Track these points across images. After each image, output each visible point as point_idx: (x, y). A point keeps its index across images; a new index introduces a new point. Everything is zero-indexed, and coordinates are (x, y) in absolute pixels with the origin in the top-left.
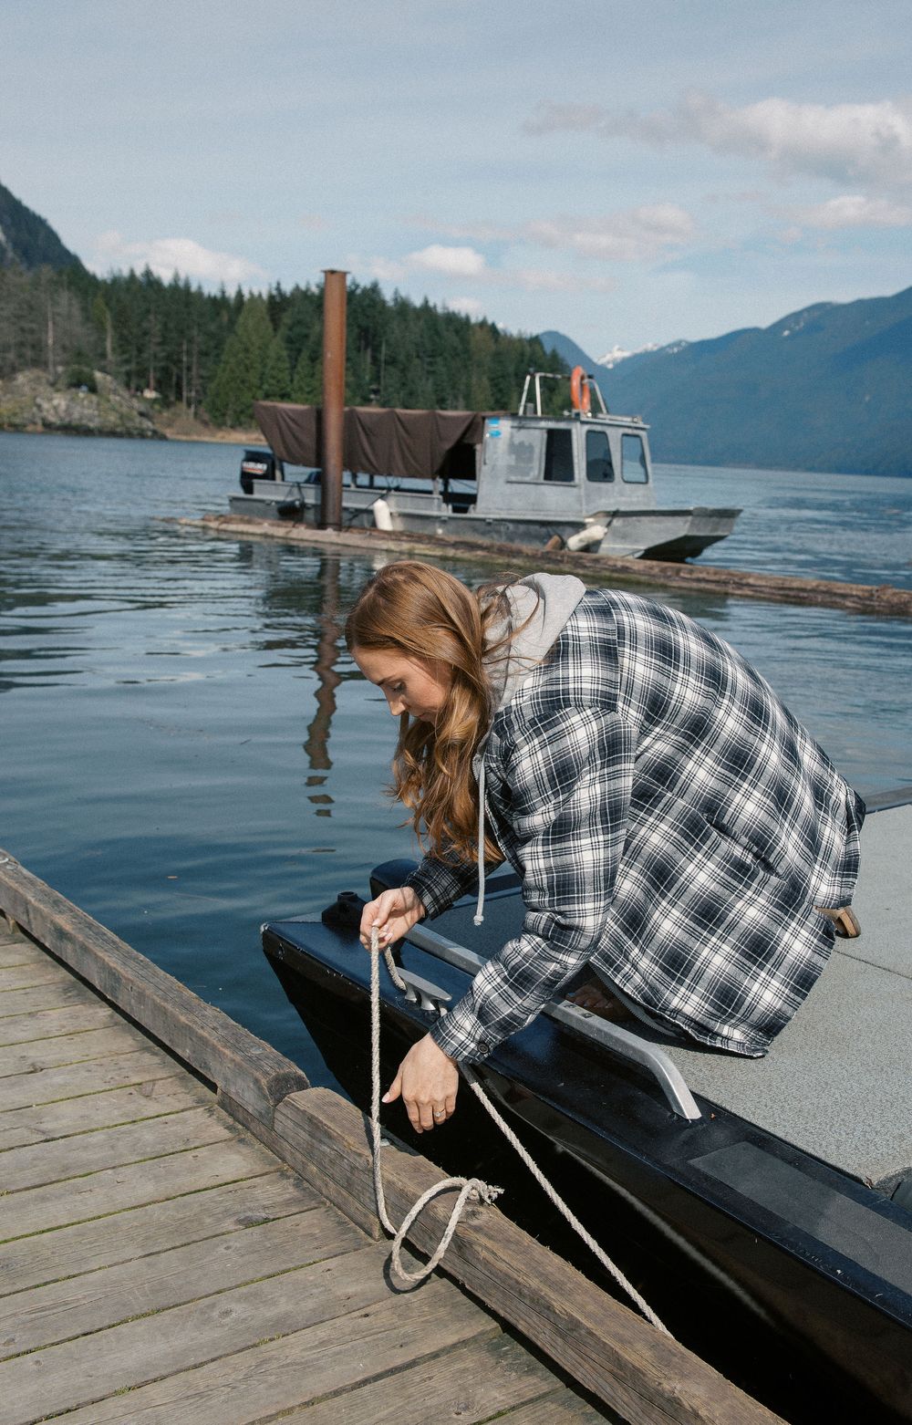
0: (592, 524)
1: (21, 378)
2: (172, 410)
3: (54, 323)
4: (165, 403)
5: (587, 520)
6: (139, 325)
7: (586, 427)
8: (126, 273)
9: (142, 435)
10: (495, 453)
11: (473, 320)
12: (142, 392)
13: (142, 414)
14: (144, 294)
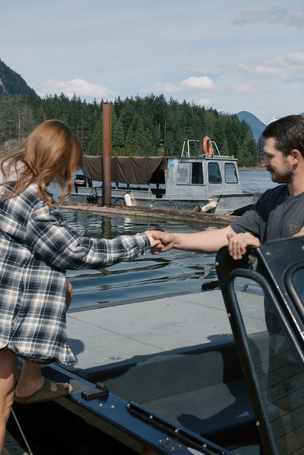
1: (7, 143)
3: (21, 119)
8: (53, 96)
14: (61, 105)
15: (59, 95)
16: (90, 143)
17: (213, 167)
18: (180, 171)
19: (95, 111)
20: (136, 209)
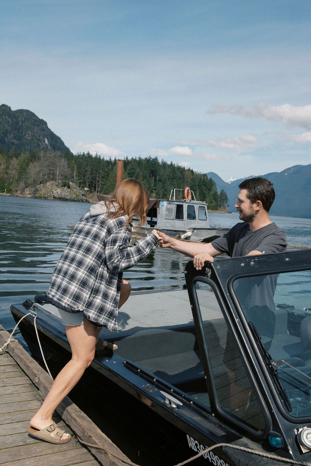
0: (188, 231)
1: (48, 184)
2: (93, 194)
3: (59, 168)
4: (91, 192)
5: (187, 230)
6: (84, 168)
7: (188, 204)
8: (82, 154)
9: (82, 201)
10: (162, 211)
11: (186, 169)
12: (84, 188)
13: (83, 195)
14: (87, 160)
15: (86, 153)
16: (105, 187)
17: (191, 208)
18: (168, 210)
19: (110, 165)
20: (136, 234)
